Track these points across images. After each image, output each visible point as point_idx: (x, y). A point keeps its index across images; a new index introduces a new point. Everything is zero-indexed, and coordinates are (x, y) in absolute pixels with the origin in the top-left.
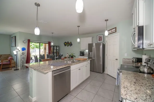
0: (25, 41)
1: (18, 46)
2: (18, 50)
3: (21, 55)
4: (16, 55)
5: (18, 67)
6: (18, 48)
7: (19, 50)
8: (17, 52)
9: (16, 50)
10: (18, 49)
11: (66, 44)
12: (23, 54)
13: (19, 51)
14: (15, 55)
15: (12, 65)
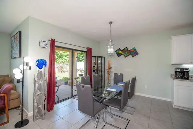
0: (44, 43)
1: (27, 55)
2: (25, 67)
3: (35, 81)
4: (21, 80)
5: (28, 111)
6: (26, 59)
7: (29, 65)
8: (23, 72)
9: (21, 67)
10: (27, 64)
11: (120, 52)
12: (40, 76)
13: (30, 68)
14: (18, 81)
15: (13, 104)
